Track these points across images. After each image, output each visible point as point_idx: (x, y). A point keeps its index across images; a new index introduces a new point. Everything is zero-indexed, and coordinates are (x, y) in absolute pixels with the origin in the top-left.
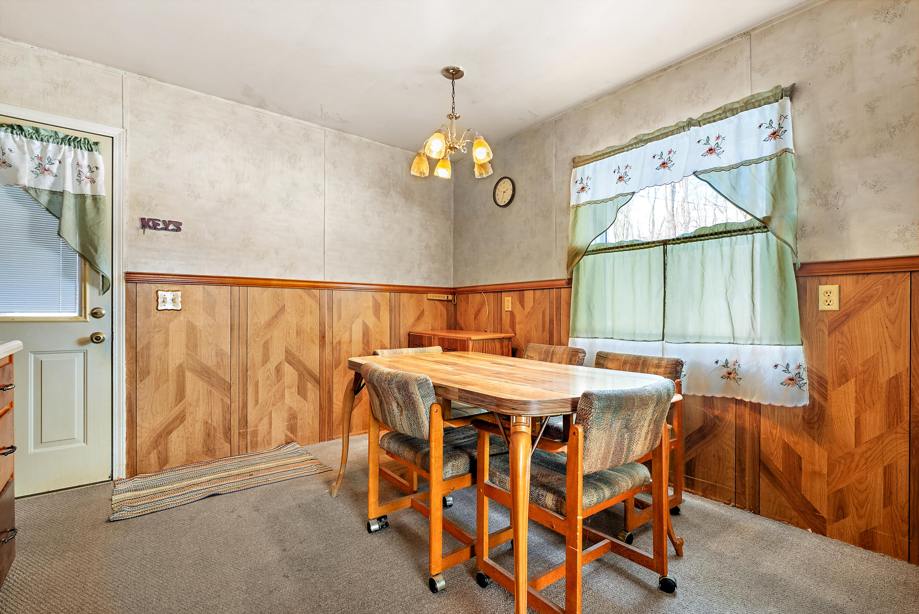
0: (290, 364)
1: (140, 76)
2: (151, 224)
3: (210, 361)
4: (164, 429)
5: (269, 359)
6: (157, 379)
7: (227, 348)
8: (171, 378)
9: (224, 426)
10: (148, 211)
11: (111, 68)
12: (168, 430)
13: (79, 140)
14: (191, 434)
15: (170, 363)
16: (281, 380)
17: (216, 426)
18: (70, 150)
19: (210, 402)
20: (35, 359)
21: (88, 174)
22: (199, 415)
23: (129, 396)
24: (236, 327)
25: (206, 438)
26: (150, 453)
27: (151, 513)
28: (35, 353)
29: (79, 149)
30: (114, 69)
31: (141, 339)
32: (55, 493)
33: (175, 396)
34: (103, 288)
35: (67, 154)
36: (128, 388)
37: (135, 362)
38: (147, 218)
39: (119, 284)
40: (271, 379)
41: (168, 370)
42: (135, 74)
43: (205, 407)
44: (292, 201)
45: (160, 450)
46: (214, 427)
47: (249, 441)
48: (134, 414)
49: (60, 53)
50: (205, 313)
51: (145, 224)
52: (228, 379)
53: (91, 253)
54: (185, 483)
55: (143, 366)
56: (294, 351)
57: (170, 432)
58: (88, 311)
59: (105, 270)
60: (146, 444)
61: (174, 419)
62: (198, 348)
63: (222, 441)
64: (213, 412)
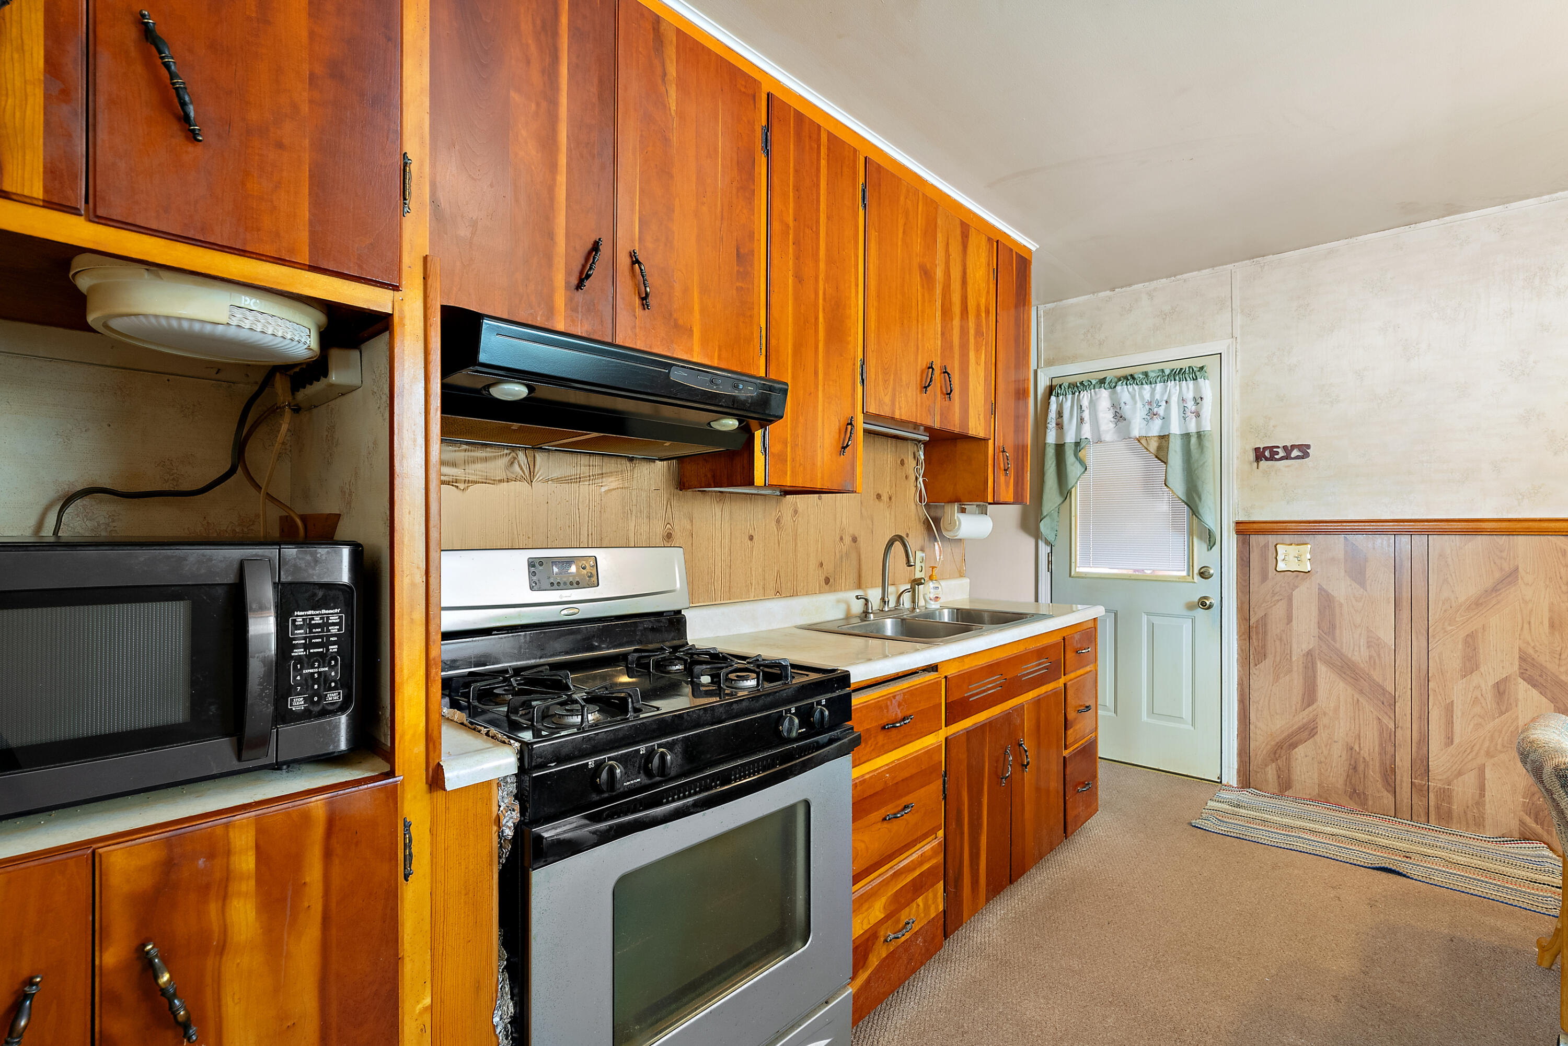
0: (1534, 686)
1: (1252, 260)
2: (1267, 454)
3: (1356, 653)
4: (1285, 739)
5: (1477, 667)
6: (1276, 666)
7: (1388, 637)
8: (1295, 669)
9: (1382, 763)
10: (1263, 437)
11: (1217, 268)
12: (1291, 741)
13: (1183, 371)
14: (1326, 758)
15: (1295, 646)
16: (1507, 711)
17: (1367, 759)
18: (1176, 385)
19: (1357, 717)
20: (1148, 620)
21: (1193, 408)
22: (1338, 733)
23: (1241, 682)
24: (1405, 603)
25: (1350, 771)
26: (1266, 766)
27: (1237, 838)
28: (1148, 614)
29: (1184, 381)
30: (1221, 267)
31: (1256, 609)
32: (1164, 773)
33: (1301, 696)
34: (1210, 543)
35: (1173, 391)
36: (1240, 671)
37: (1248, 639)
38: (1262, 446)
39: (1229, 536)
40: (1484, 705)
41: (1291, 657)
42: (1246, 262)
43: (1348, 724)
44: (1535, 362)
45: (1281, 766)
46: (1364, 758)
47: (1432, 803)
48: (1246, 706)
49: (1167, 277)
50: (1348, 578)
51: (1259, 455)
52: (1390, 688)
53: (1195, 502)
54: (1299, 823)
55: (1258, 646)
56: (1544, 659)
57: (1294, 746)
58: (1196, 571)
59: (1210, 520)
60: (1262, 751)
61: (1300, 728)
62: (1338, 632)
63: (1379, 785)
64: (1362, 734)
